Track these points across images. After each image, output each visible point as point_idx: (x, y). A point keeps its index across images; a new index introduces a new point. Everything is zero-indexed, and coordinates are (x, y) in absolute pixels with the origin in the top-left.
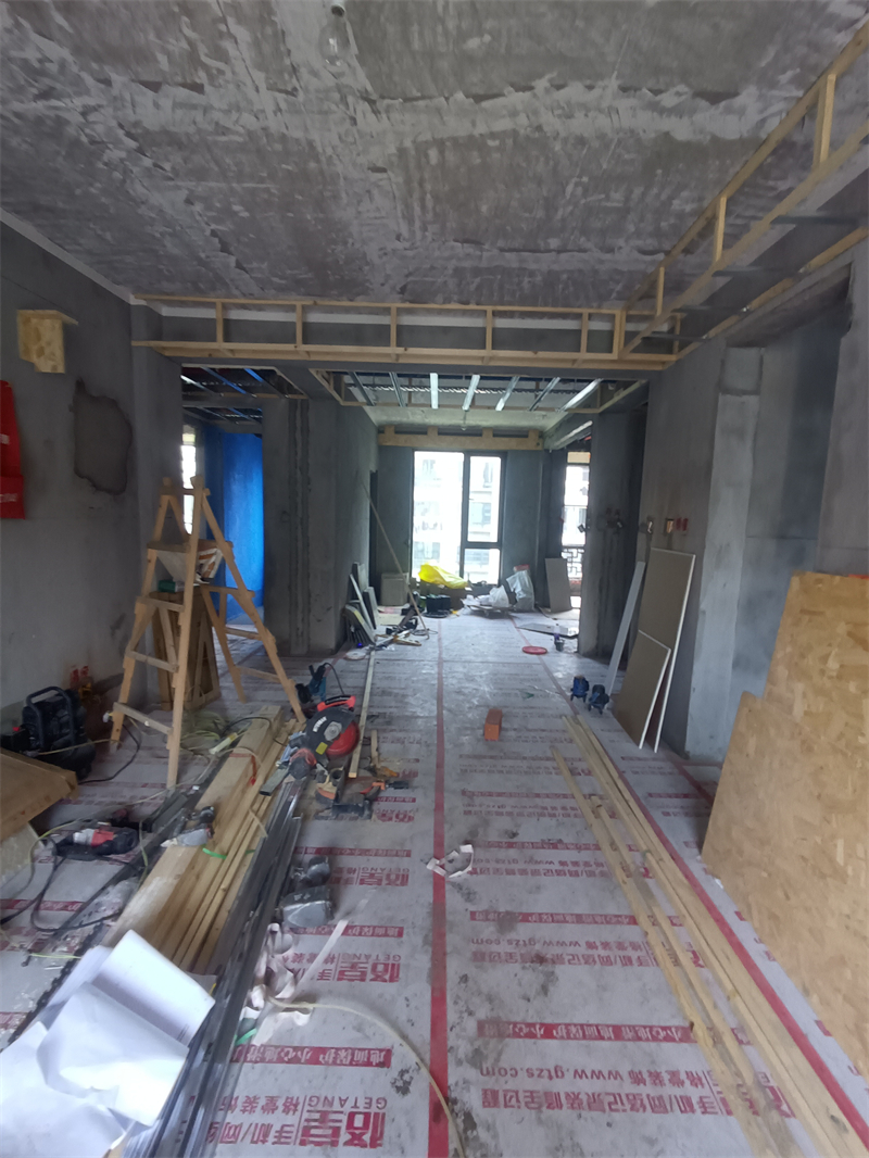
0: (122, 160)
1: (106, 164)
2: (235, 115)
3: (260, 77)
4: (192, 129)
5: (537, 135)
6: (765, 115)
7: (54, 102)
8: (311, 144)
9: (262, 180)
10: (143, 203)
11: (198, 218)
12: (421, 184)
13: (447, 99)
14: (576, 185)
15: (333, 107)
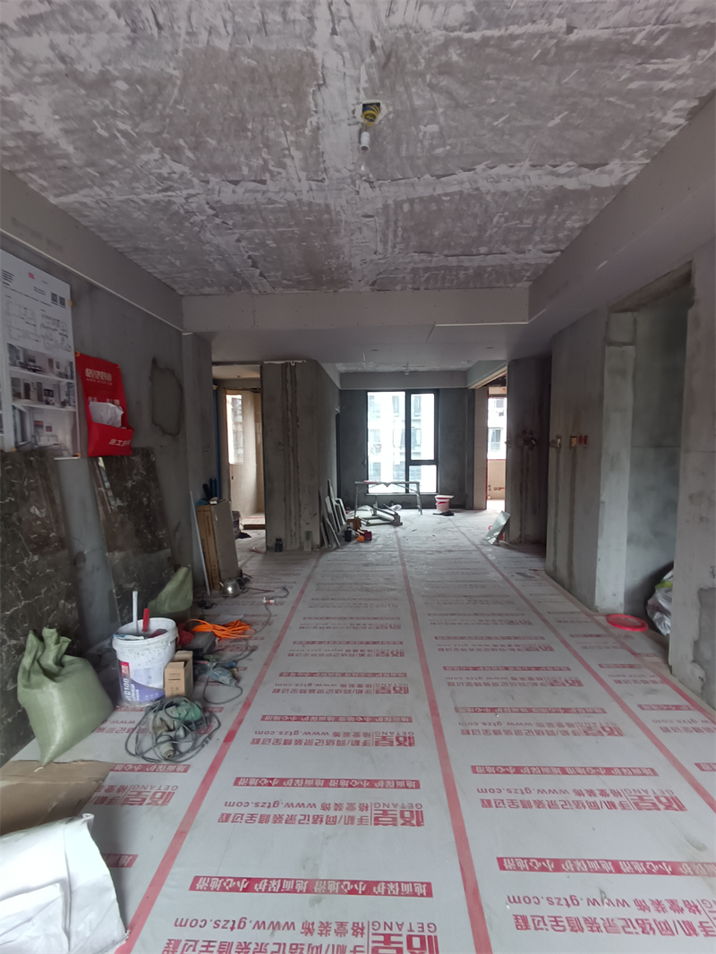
0: (202, 221)
1: (191, 223)
2: (282, 194)
3: (303, 175)
4: (252, 203)
5: (476, 192)
6: (627, 173)
7: (170, 193)
8: (327, 206)
9: (290, 226)
10: (208, 243)
11: (242, 249)
12: (396, 222)
13: (419, 178)
14: (500, 217)
15: (346, 186)
